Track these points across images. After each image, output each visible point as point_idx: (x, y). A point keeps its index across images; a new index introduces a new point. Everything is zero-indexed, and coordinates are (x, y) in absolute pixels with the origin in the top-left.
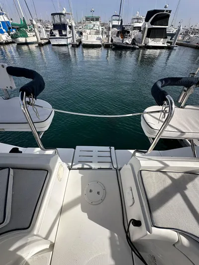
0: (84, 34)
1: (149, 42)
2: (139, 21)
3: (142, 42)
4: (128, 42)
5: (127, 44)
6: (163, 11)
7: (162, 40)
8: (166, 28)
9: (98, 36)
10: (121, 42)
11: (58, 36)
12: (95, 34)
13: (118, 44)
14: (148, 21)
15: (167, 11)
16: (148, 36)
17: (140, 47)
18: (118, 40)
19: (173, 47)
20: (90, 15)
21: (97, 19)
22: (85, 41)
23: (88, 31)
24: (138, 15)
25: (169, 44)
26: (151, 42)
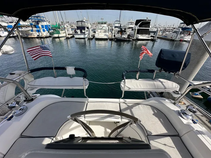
0: (96, 32)
1: (139, 37)
2: (133, 24)
3: (134, 37)
4: (125, 37)
5: (124, 38)
6: (146, 20)
7: (147, 35)
8: (149, 29)
9: (105, 33)
10: (120, 37)
11: (79, 33)
12: (104, 33)
13: (119, 38)
14: (137, 25)
15: (148, 20)
16: (138, 33)
17: (133, 40)
18: (118, 36)
19: (156, 39)
20: (101, 21)
21: (105, 23)
22: (97, 36)
23: (99, 31)
24: (131, 21)
25: (152, 38)
26: (140, 37)
